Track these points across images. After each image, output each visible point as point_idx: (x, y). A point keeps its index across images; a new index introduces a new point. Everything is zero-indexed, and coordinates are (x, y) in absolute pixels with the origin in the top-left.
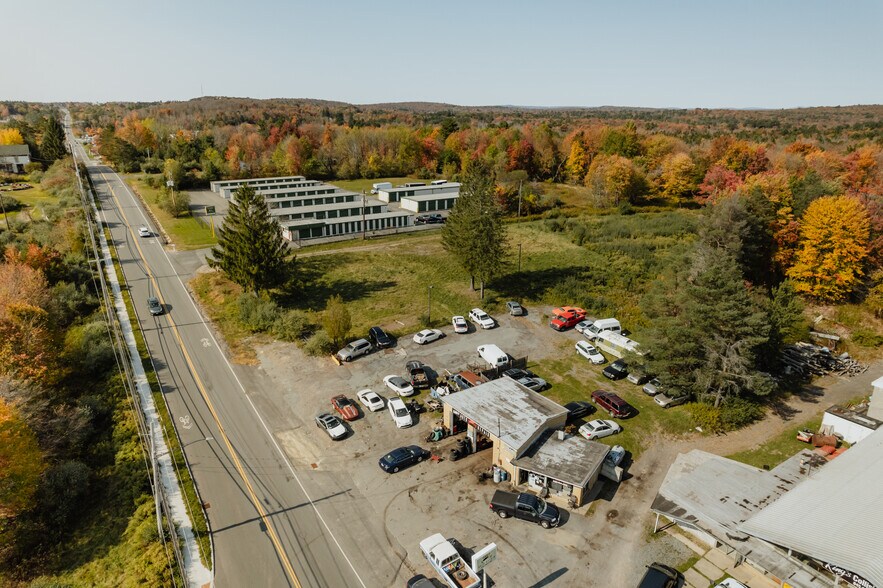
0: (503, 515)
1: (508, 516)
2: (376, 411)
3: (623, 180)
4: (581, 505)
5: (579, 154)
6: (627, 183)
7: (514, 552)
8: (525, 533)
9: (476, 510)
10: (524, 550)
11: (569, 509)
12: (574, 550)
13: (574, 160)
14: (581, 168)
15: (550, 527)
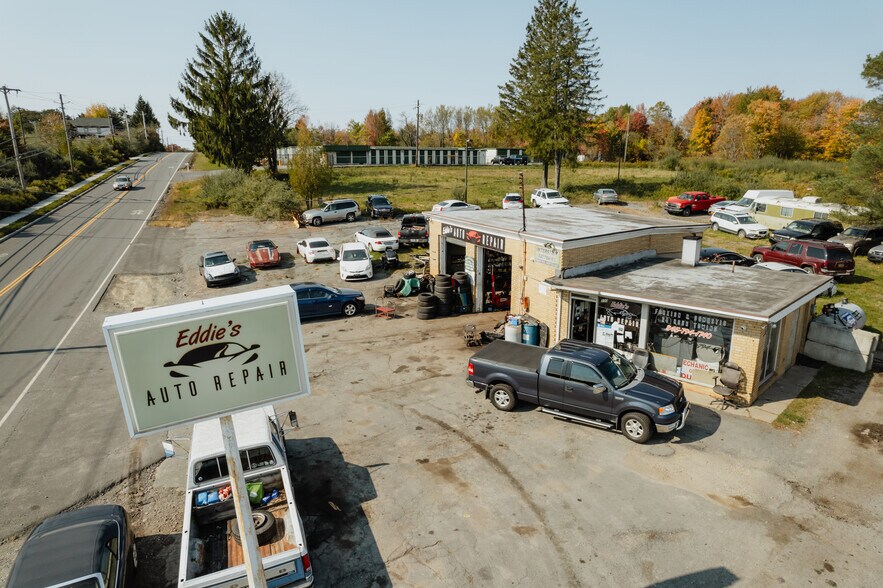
0: (503, 398)
1: (520, 405)
2: (317, 262)
3: (769, 129)
4: (760, 399)
5: (706, 123)
6: (773, 131)
7: (512, 493)
8: (562, 448)
9: (433, 391)
10: (546, 491)
11: (717, 407)
12: (746, 509)
13: (699, 131)
14: (707, 141)
15: (653, 437)
